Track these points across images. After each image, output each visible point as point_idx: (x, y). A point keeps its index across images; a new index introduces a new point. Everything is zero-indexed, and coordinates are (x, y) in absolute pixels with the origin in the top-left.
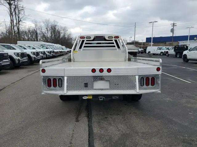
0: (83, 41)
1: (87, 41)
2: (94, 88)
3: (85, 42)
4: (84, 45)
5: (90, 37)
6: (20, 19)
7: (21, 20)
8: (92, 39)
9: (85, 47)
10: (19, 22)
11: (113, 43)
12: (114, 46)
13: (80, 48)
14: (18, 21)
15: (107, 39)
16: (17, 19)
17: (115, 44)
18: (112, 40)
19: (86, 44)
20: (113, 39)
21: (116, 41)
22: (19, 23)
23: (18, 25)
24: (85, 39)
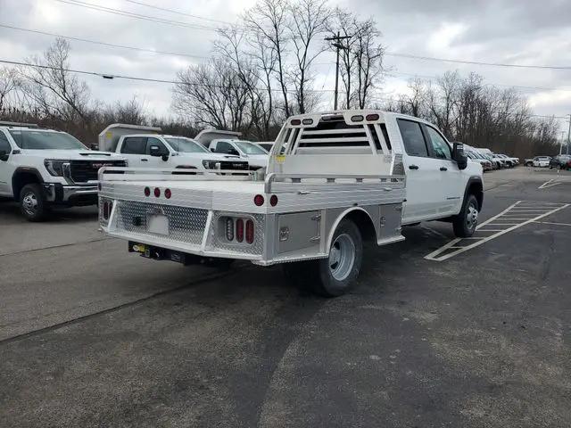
0: (297, 131)
1: (306, 129)
3: (301, 132)
4: (299, 140)
5: (311, 121)
6: (368, 81)
7: (373, 81)
8: (315, 124)
9: (301, 145)
10: (366, 87)
11: (363, 135)
12: (366, 143)
14: (363, 86)
15: (348, 121)
16: (362, 80)
18: (361, 126)
19: (304, 137)
20: (365, 123)
21: (371, 127)
22: (365, 91)
23: (362, 95)
24: (302, 126)
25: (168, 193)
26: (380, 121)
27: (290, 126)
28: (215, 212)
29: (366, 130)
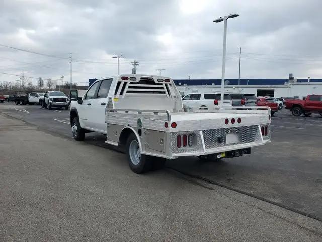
0: (125, 83)
1: (131, 83)
2: (227, 142)
3: (128, 84)
4: (127, 89)
5: (135, 79)
8: (138, 80)
9: (128, 92)
11: (162, 88)
12: (164, 93)
13: (121, 94)
15: (156, 82)
17: (165, 90)
18: (161, 84)
19: (130, 87)
20: (164, 83)
21: (166, 85)
24: (129, 81)
25: (239, 120)
26: (170, 83)
27: (121, 80)
28: (260, 125)
29: (164, 86)
